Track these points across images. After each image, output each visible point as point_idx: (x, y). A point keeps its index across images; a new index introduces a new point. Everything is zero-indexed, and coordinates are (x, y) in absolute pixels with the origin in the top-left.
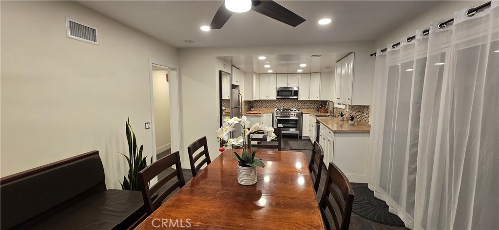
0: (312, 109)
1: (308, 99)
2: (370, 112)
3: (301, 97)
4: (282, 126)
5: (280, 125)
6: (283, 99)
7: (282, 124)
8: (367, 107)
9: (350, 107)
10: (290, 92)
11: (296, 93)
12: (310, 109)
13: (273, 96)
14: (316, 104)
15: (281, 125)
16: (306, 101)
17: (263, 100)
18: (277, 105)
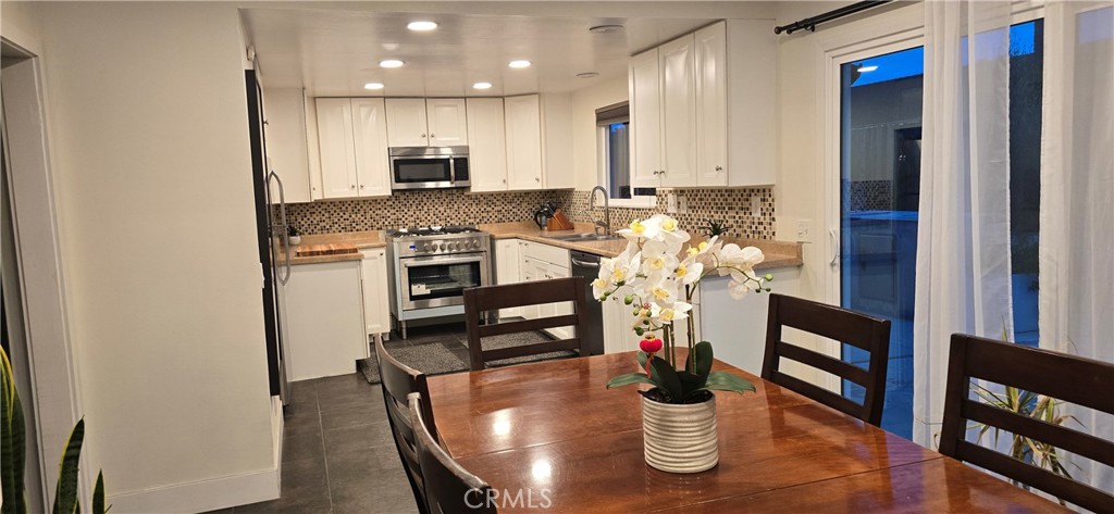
0: (515, 223)
1: (503, 188)
2: (776, 205)
3: (480, 182)
4: (428, 291)
5: (421, 289)
6: (411, 191)
7: (428, 282)
8: (764, 192)
9: (683, 199)
10: (441, 167)
11: (461, 167)
12: (507, 224)
13: (379, 183)
14: (524, 205)
15: (424, 286)
16: (491, 194)
17: (332, 202)
18: (391, 215)
